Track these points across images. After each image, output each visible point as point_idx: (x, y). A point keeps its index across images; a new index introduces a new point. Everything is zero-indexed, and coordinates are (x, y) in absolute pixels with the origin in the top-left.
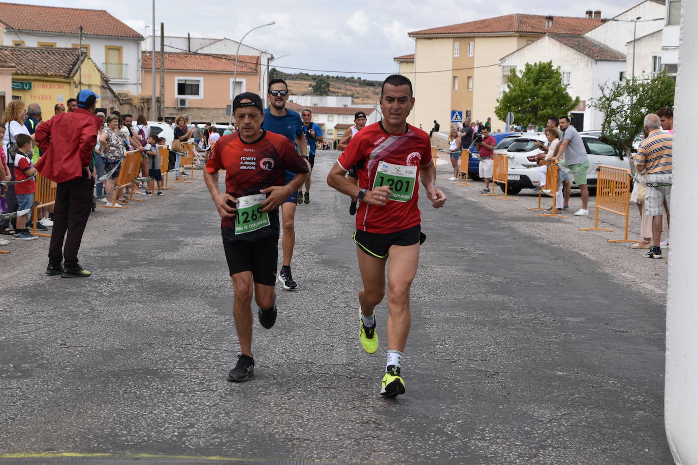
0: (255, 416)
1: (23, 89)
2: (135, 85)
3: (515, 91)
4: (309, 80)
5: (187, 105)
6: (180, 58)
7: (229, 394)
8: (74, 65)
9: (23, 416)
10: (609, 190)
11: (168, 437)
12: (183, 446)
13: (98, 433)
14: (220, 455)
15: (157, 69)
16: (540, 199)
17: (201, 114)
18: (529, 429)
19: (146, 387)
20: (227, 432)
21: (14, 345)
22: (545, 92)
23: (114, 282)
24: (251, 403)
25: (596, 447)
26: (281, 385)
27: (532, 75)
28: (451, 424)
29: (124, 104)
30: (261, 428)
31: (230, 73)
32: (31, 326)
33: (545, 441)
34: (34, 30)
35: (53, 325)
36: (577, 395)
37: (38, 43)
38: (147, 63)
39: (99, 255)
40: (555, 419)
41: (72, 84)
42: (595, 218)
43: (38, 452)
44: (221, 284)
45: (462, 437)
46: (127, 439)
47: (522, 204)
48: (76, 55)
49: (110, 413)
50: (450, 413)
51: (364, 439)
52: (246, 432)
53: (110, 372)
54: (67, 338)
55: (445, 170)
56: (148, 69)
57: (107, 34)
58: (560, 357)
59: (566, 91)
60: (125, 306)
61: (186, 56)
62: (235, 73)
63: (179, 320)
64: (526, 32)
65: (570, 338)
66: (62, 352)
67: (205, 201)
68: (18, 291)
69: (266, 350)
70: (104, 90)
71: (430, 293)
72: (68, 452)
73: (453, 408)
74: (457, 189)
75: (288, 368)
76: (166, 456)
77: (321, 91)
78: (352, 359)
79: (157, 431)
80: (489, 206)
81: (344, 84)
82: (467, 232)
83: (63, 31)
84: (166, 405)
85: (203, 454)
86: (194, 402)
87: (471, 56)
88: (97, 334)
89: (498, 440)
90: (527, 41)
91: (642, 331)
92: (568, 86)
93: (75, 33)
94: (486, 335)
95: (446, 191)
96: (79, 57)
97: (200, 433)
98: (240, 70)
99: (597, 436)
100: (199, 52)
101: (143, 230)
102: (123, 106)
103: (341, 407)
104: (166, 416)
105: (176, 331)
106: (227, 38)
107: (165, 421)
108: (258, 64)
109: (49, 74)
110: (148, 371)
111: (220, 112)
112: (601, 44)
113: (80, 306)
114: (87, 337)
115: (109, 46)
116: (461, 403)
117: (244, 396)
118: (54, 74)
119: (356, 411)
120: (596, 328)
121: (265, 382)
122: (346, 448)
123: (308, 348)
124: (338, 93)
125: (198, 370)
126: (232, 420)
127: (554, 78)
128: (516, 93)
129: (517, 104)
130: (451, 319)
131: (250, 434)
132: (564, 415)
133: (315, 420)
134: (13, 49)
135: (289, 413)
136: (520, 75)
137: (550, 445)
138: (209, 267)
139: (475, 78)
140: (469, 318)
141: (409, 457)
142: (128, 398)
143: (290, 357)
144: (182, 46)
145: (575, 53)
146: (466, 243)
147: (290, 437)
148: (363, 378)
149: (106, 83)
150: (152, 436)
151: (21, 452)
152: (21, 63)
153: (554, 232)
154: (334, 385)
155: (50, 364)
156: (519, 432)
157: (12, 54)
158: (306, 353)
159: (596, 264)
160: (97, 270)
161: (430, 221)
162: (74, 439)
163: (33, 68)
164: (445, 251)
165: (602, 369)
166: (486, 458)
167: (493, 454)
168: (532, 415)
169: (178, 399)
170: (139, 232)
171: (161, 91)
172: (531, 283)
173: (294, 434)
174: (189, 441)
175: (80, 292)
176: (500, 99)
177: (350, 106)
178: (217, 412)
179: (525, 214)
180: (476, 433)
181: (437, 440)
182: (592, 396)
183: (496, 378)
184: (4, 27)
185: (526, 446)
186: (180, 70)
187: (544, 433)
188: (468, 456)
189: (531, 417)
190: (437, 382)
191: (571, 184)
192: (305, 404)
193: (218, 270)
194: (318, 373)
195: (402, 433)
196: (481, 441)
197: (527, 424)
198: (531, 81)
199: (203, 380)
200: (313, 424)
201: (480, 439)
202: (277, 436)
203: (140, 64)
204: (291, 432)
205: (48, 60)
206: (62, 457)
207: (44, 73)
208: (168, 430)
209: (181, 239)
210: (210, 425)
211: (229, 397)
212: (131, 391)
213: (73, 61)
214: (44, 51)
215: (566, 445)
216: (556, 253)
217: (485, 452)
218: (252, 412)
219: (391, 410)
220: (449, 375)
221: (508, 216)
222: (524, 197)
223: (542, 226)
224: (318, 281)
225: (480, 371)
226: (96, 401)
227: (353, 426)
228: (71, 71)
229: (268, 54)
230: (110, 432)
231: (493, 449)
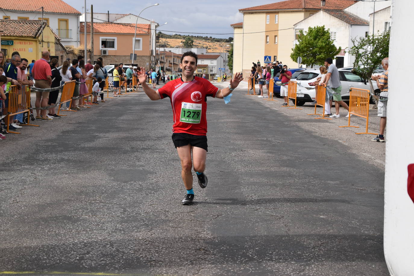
0: (129, 246)
1: (8, 45)
2: (75, 42)
4: (181, 39)
5: (107, 54)
6: (103, 25)
7: (114, 232)
8: (38, 31)
10: (357, 103)
11: (72, 260)
12: (81, 266)
13: (28, 258)
14: (104, 272)
16: (316, 109)
17: (116, 59)
18: (301, 253)
19: (63, 227)
20: (110, 257)
22: (321, 44)
23: (52, 161)
24: (127, 237)
26: (147, 225)
27: (312, 34)
28: (252, 250)
29: (69, 53)
30: (132, 254)
31: (133, 35)
33: (310, 261)
34: (16, 9)
35: (10, 189)
36: (332, 231)
37: (18, 17)
39: (45, 144)
40: (317, 247)
41: (38, 41)
42: (348, 120)
44: (117, 162)
45: (258, 259)
46: (46, 262)
47: (305, 112)
48: (40, 24)
50: (251, 243)
51: (196, 260)
52: (122, 256)
53: (42, 218)
54: (18, 196)
57: (59, 12)
58: (323, 206)
60: (57, 176)
61: (106, 24)
62: (135, 34)
63: (89, 185)
64: (310, 9)
65: (330, 194)
66: (13, 205)
69: (141, 203)
70: (57, 45)
71: (245, 167)
72: (8, 271)
73: (254, 240)
74: (266, 103)
75: (153, 215)
76: (70, 273)
77: (188, 45)
78: (193, 208)
79: (66, 256)
80: (285, 113)
81: (202, 41)
82: (271, 129)
83: (33, 10)
84: (73, 240)
85: (93, 271)
86: (91, 237)
87: (276, 23)
88: (37, 194)
89: (280, 260)
90: (310, 14)
91: (374, 189)
92: (334, 41)
94: (278, 192)
95: (260, 104)
96: (42, 25)
97: (93, 258)
98: (138, 32)
100: (114, 22)
101: (75, 129)
102: (68, 55)
103: (184, 240)
104: (73, 246)
105: (86, 192)
106: (131, 13)
107: (72, 250)
108: (149, 29)
109: (24, 36)
110: (65, 218)
111: (127, 58)
112: (354, 15)
113: (29, 176)
114: (30, 196)
115: (60, 19)
116: (259, 236)
117: (123, 233)
118: (27, 36)
119: (193, 242)
120: (346, 187)
121: (138, 224)
123: (167, 202)
124: (198, 46)
125: (96, 216)
126: (114, 249)
127: (326, 36)
128: (303, 45)
129: (304, 52)
130: (257, 183)
131: (124, 258)
132: (323, 243)
133: (166, 248)
134: (2, 21)
135: (151, 244)
137: (313, 264)
138: (112, 151)
139: (279, 36)
140: (268, 182)
141: (223, 272)
142: (50, 235)
143: (155, 207)
144: (104, 19)
146: (269, 136)
147: (149, 259)
148: (199, 221)
149: (58, 42)
150: (62, 259)
152: (7, 29)
153: (323, 128)
154: (180, 226)
155: (5, 213)
156: (294, 255)
157: (2, 24)
158: (165, 205)
159: (348, 148)
160: (43, 154)
161: (248, 122)
162: (13, 262)
164: (256, 140)
166: (271, 272)
167: (277, 270)
168: (303, 244)
169: (81, 235)
170: (72, 131)
171: (92, 46)
172: (308, 160)
173: (152, 258)
174: (85, 263)
175: (30, 168)
176: (294, 49)
177: (205, 54)
178: (105, 243)
179: (306, 118)
180: (267, 256)
182: (341, 231)
183: (282, 220)
185: (298, 264)
186: (103, 33)
187: (310, 255)
188: (261, 271)
190: (245, 223)
192: (161, 238)
193: (116, 153)
194: (171, 218)
195: (221, 256)
196: (270, 261)
197: (300, 250)
198: (312, 38)
199: (99, 223)
200: (165, 251)
201: (269, 260)
202: (141, 259)
203: (79, 29)
204: (150, 256)
205: (23, 27)
207: (20, 35)
208: (73, 256)
209: (97, 134)
210: (100, 252)
211: (114, 234)
212: (53, 230)
213: (38, 28)
214: (21, 22)
215: (323, 263)
216: (324, 141)
217: (272, 268)
218: (127, 243)
219: (215, 241)
220: (253, 218)
221: (296, 119)
222: (307, 107)
223: (316, 125)
224: (177, 160)
225: (272, 216)
226: (30, 237)
227: (190, 252)
228: (37, 34)
229: (156, 23)
230: (36, 257)
231: (277, 266)
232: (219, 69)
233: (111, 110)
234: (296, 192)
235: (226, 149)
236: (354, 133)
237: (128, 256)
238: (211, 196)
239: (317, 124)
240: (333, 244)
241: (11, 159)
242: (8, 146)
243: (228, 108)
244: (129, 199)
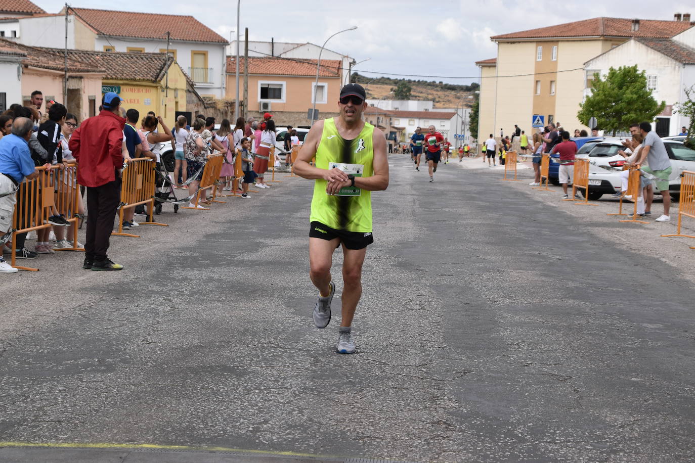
0: (328, 414)
2: (220, 89)
3: (598, 95)
4: (390, 84)
5: (270, 109)
6: (264, 62)
7: (303, 392)
8: (161, 70)
9: (106, 408)
10: (693, 196)
11: (243, 431)
12: (257, 441)
13: (176, 427)
14: (293, 451)
15: (241, 73)
16: (621, 206)
17: (283, 118)
18: (601, 433)
19: (223, 383)
20: (300, 429)
21: (99, 340)
22: (629, 96)
23: (195, 282)
24: (324, 401)
25: (669, 453)
26: (353, 384)
27: (616, 79)
28: (522, 427)
29: (208, 108)
30: (333, 425)
31: (312, 77)
32: (115, 323)
33: (616, 446)
34: (124, 35)
35: (136, 322)
36: (651, 402)
37: (128, 48)
38: (231, 68)
39: (181, 254)
40: (628, 425)
41: (159, 88)
42: (678, 224)
43: (120, 443)
44: (298, 285)
45: (532, 440)
46: (203, 433)
47: (602, 210)
48: (163, 60)
49: (188, 408)
50: (521, 416)
51: (433, 439)
52: (319, 429)
53: (189, 368)
54: (149, 334)
55: (525, 175)
56: (232, 73)
57: (194, 39)
58: (636, 363)
59: (652, 95)
60: (204, 305)
61: (269, 60)
62: (317, 77)
63: (256, 319)
64: (612, 36)
65: (647, 345)
66: (144, 348)
67: (285, 204)
68: (103, 289)
70: (190, 94)
71: (505, 297)
72: (148, 444)
73: (524, 411)
74: (536, 194)
75: (361, 368)
76: (241, 450)
77: (402, 95)
78: (425, 361)
79: (233, 426)
80: (569, 211)
81: (425, 88)
82: (545, 237)
83: (152, 37)
84: (241, 401)
85: (276, 449)
86: (268, 399)
87: (554, 60)
88: (178, 331)
89: (569, 443)
90: (613, 45)
92: (654, 91)
93: (163, 39)
94: (561, 339)
95: (526, 196)
96: (166, 61)
97: (274, 429)
98: (322, 74)
99: (670, 442)
100: (282, 56)
101: (224, 231)
102: (207, 110)
103: (413, 407)
104: (242, 412)
105: (253, 330)
106: (310, 42)
107: (240, 416)
108: (339, 68)
109: (138, 78)
110: (225, 368)
111: (301, 116)
112: (689, 47)
113: (162, 304)
114: (168, 334)
115: (194, 51)
116: (533, 406)
117: (317, 395)
118: (142, 79)
119: (427, 412)
120: (675, 335)
122: (416, 447)
123: (381, 349)
124: (419, 97)
125: (273, 368)
127: (639, 82)
128: (599, 97)
129: (600, 109)
130: (525, 323)
131: (322, 431)
132: (637, 421)
133: (386, 419)
134: (103, 55)
135: (362, 412)
136: (603, 80)
137: (621, 450)
138: (287, 268)
139: (557, 83)
140: (544, 323)
141: (478, 458)
142: (205, 393)
143: (363, 357)
144: (267, 51)
145: (661, 58)
146: (543, 248)
147: (361, 435)
148: (435, 380)
149: (191, 88)
150: (227, 430)
151: (104, 442)
152: (111, 67)
153: (634, 238)
154: (406, 385)
155: (132, 359)
156: (590, 436)
157: (103, 59)
158: (379, 354)
159: (677, 271)
160: (179, 269)
161: (507, 226)
162: (154, 431)
163: (122, 73)
164: (522, 255)
165: (679, 377)
166: (555, 461)
167: (563, 457)
168: (604, 420)
169: (253, 395)
170: (220, 234)
171: (244, 95)
172: (609, 288)
173: (365, 432)
174: (263, 436)
175: (162, 291)
176: (583, 104)
177: (431, 110)
178: (291, 409)
179: (605, 220)
180: (546, 436)
181: (507, 442)
182: (667, 402)
183: (569, 382)
184: (96, 32)
185: (597, 450)
186: (263, 74)
187: (616, 438)
188: (538, 458)
189: (604, 422)
190: (509, 385)
191: (654, 190)
192: (377, 403)
193: (295, 271)
194: (391, 373)
195: (472, 434)
196: (551, 444)
197: (599, 429)
198: (614, 86)
199: (278, 378)
200: (384, 423)
201: (550, 442)
202: (348, 434)
203: (225, 68)
204: (362, 430)
205: (136, 64)
206: (142, 448)
207: (132, 77)
208: (243, 425)
209: (261, 241)
210: (284, 421)
211: (303, 395)
212: (208, 387)
213: (160, 65)
214: (133, 56)
215: (638, 451)
216: (636, 259)
217: (555, 454)
218: (325, 410)
219: (462, 411)
220: (521, 378)
221: (587, 221)
222: (605, 203)
223: (622, 232)
224: (393, 283)
225: (552, 375)
226: (175, 395)
227: (423, 426)
228: (158, 75)
229: (351, 58)
230: (188, 425)
231: (563, 453)
232: (455, 135)
233: (280, 202)
234: (591, 340)
235: (472, 269)
236: (688, 247)
237: (327, 429)
238: (452, 342)
239: (625, 231)
240: (654, 421)
241: (130, 277)
242: (123, 257)
243: (471, 202)
244: (321, 342)
